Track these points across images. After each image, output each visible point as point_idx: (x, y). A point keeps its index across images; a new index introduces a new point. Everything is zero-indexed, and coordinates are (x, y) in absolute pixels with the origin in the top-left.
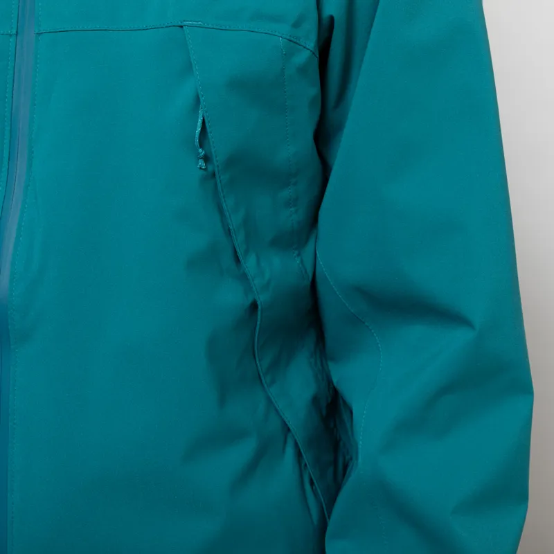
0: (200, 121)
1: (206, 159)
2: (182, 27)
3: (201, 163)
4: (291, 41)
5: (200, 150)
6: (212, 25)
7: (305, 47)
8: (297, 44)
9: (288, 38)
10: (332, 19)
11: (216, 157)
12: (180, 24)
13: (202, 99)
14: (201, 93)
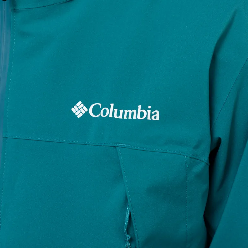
0: (128, 215)
1: (131, 240)
2: (115, 147)
3: (127, 243)
4: (192, 158)
5: (128, 236)
6: (137, 147)
7: (201, 161)
8: (196, 159)
9: (191, 156)
10: (220, 139)
11: (138, 239)
12: (114, 145)
13: (129, 200)
14: (128, 196)
